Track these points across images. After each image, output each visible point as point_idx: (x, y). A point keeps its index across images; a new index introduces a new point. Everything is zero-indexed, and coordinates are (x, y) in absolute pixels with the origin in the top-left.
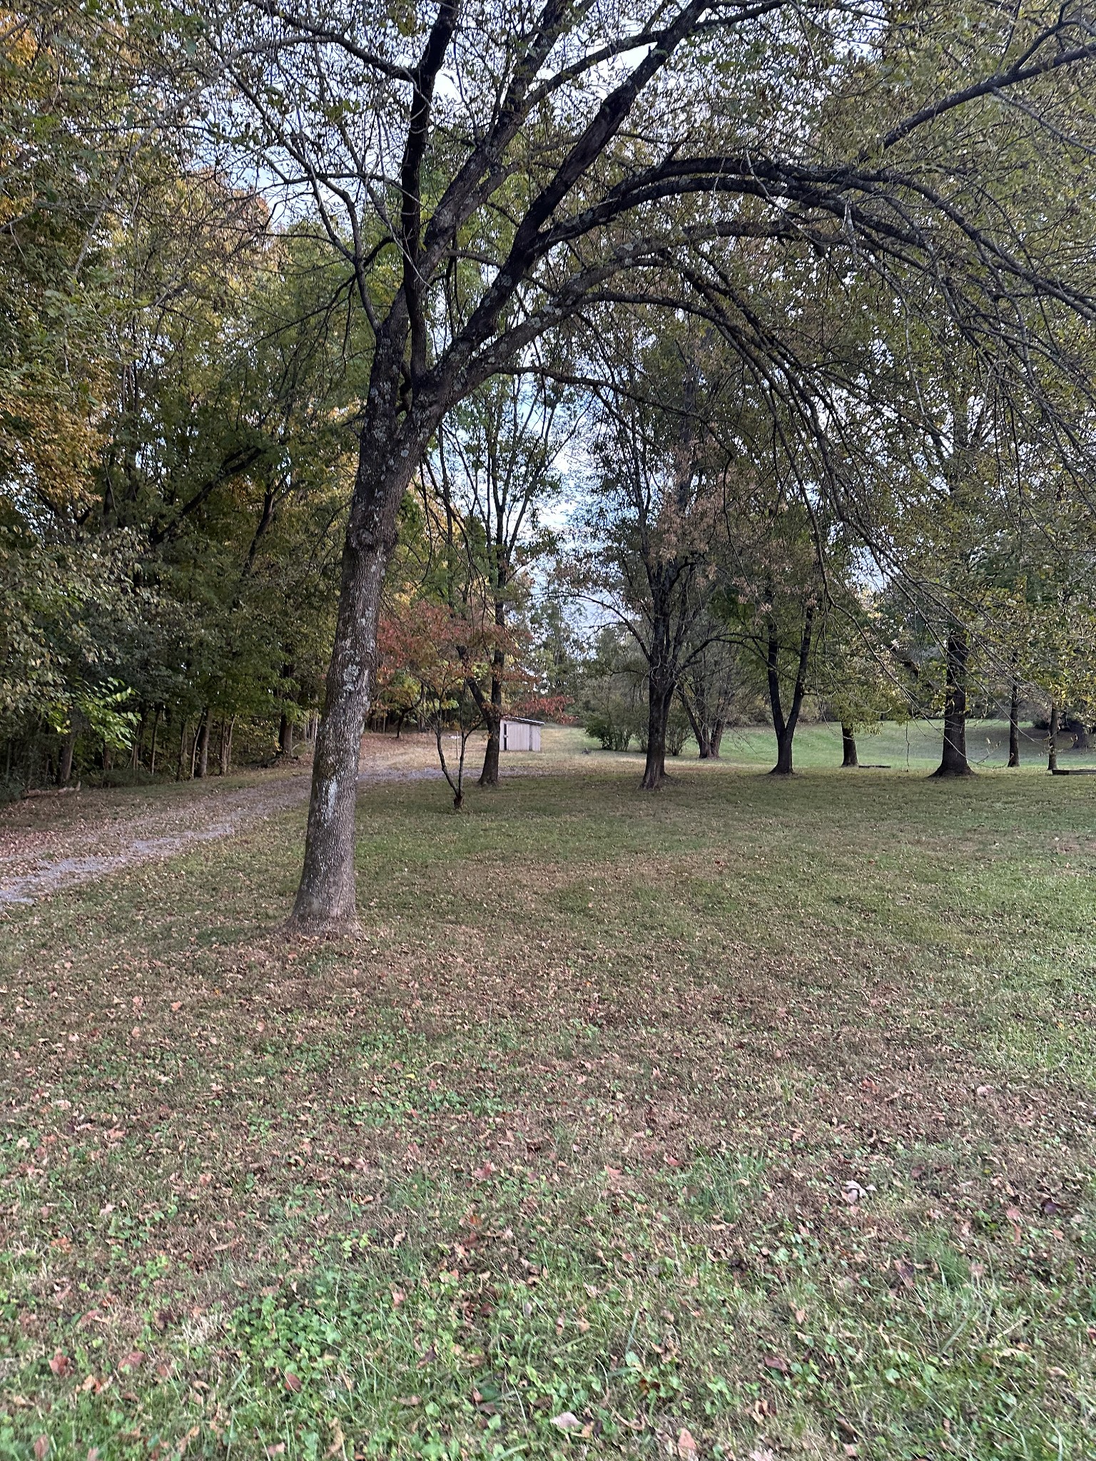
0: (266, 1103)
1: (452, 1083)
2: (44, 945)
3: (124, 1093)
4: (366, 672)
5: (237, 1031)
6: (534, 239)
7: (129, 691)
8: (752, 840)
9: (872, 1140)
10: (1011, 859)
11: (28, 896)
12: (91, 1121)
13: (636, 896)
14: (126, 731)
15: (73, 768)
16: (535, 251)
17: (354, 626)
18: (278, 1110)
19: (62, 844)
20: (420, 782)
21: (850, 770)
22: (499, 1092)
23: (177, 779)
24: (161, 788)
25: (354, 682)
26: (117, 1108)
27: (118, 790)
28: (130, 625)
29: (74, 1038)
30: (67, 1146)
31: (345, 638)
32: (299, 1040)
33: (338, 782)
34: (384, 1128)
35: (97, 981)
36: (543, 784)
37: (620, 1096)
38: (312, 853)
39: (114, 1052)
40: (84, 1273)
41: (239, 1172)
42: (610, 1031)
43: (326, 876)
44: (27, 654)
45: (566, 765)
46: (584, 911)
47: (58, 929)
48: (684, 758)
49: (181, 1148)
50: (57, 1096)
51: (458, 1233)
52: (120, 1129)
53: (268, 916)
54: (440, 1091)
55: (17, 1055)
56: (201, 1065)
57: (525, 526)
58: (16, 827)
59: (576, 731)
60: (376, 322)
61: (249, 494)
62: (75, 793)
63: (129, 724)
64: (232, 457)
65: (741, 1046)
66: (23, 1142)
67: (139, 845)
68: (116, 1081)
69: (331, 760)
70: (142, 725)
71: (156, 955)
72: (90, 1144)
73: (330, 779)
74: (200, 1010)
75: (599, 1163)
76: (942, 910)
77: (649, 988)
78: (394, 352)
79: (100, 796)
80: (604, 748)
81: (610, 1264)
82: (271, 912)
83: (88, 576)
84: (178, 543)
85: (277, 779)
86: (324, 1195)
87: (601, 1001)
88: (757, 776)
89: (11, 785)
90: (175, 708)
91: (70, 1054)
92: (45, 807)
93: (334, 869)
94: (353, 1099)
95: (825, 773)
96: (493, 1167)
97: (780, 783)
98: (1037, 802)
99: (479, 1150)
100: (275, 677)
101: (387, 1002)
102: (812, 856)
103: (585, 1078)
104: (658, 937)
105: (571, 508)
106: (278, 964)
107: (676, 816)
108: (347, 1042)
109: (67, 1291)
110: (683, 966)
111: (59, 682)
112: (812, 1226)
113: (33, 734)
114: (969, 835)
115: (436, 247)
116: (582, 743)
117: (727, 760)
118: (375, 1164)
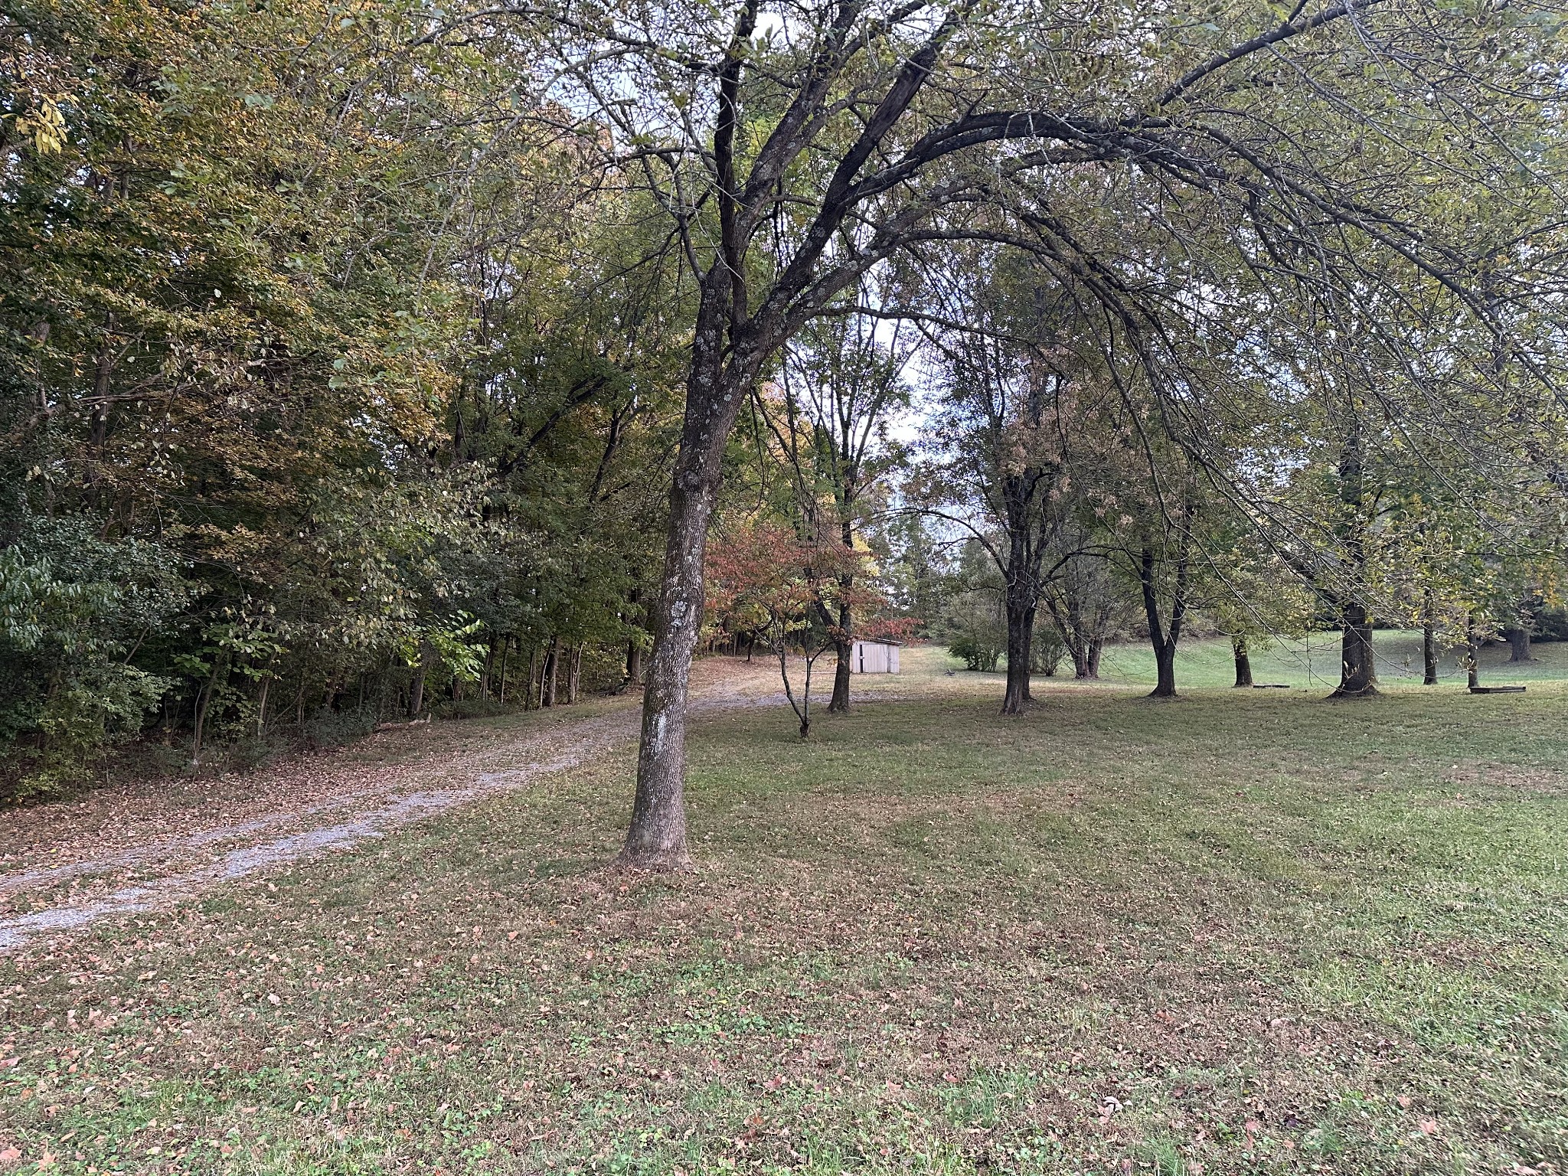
0: (589, 1023)
1: (760, 1008)
2: (393, 878)
3: (462, 1012)
4: (693, 608)
5: (568, 959)
6: (845, 192)
7: (478, 623)
8: (1116, 770)
9: (1149, 1065)
10: (1397, 789)
11: (379, 830)
12: (432, 1036)
13: (975, 831)
14: (475, 663)
15: (424, 699)
16: (845, 204)
17: (681, 564)
18: (598, 1030)
19: (413, 777)
20: (768, 709)
21: (1241, 691)
22: (803, 1017)
23: (526, 708)
24: (509, 719)
25: (681, 618)
26: (455, 1026)
27: (467, 721)
28: (480, 556)
29: (419, 964)
30: (411, 1056)
31: (672, 575)
32: (624, 968)
33: (667, 716)
34: (693, 1045)
35: (441, 912)
36: (897, 710)
37: (919, 1023)
38: (643, 786)
39: (454, 977)
40: (422, 1153)
41: (558, 1080)
42: (925, 965)
43: (657, 809)
44: (379, 591)
45: (925, 688)
46: (920, 846)
47: (406, 862)
48: (1059, 679)
49: (509, 1060)
50: (403, 1015)
51: (742, 1130)
52: (457, 1044)
53: (604, 849)
54: (750, 1016)
55: (368, 978)
56: (532, 990)
57: (872, 439)
58: (367, 761)
59: (938, 649)
60: (701, 274)
61: (596, 420)
62: (425, 725)
63: (478, 656)
64: (578, 385)
65: (1050, 979)
66: (373, 1053)
67: (487, 778)
68: (455, 1002)
69: (660, 694)
70: (491, 655)
71: (496, 887)
72: (430, 1054)
73: (659, 713)
74: (535, 938)
75: (882, 1078)
76: (1301, 845)
77: (972, 923)
78: (718, 301)
79: (448, 728)
80: (970, 669)
81: (867, 1157)
82: (608, 845)
83: (438, 511)
84: (528, 474)
85: (624, 708)
86: (630, 1100)
87: (921, 935)
88: (1137, 700)
89: (363, 719)
90: (524, 637)
91: (415, 978)
92: (395, 740)
93: (664, 802)
94: (667, 1020)
95: (1215, 694)
96: (784, 1080)
97: (1161, 707)
98: (1444, 725)
99: (775, 1065)
100: (622, 603)
101: (712, 934)
102: (1176, 787)
103: (887, 1006)
104: (992, 873)
105: (920, 420)
106: (610, 896)
107: (1037, 744)
108: (669, 971)
109: (407, 1166)
110: (1011, 902)
111: (411, 617)
112: (1061, 1133)
113: (385, 668)
114: (1356, 763)
115: (756, 199)
116: (946, 665)
117: (1108, 680)
118: (679, 1075)
